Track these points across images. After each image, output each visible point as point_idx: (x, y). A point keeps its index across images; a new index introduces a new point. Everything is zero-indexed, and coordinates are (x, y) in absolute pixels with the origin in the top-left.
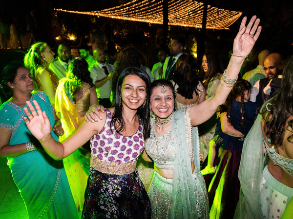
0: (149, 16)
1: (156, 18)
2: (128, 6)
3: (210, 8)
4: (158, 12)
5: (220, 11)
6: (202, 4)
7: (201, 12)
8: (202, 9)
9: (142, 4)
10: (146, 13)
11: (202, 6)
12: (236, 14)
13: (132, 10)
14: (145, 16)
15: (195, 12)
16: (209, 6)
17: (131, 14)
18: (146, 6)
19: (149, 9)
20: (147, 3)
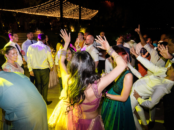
0: (49, 13)
1: (53, 14)
2: (38, 7)
3: (82, 8)
4: (54, 10)
5: (87, 10)
6: (78, 6)
7: (78, 10)
8: (78, 9)
9: (46, 6)
10: (48, 11)
11: (78, 7)
12: (95, 12)
13: (40, 9)
14: (47, 12)
15: (74, 10)
16: (82, 7)
17: (39, 11)
18: (48, 7)
19: (50, 9)
20: (49, 6)
